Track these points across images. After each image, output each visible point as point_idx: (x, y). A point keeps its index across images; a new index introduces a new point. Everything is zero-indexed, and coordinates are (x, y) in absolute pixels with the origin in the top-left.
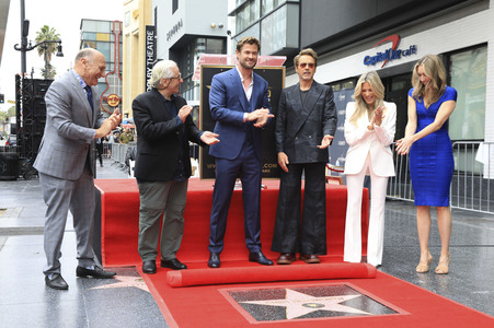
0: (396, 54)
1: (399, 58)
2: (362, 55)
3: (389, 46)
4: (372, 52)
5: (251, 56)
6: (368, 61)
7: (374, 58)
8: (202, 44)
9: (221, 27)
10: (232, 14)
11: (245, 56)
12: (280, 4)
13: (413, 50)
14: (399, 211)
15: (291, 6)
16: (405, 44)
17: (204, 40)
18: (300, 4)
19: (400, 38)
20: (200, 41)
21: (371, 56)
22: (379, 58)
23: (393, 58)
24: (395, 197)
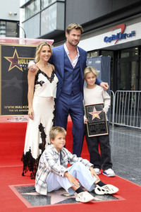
0: (123, 36)
1: (125, 38)
2: (103, 36)
3: (119, 31)
4: (109, 34)
5: (76, 38)
6: (106, 40)
7: (110, 38)
8: (4, 25)
9: (16, 14)
10: (22, 7)
11: (73, 37)
12: (53, 2)
13: (133, 34)
14: (124, 133)
15: (60, 4)
16: (129, 30)
17: (5, 23)
18: (65, 2)
19: (125, 26)
20: (2, 23)
21: (109, 36)
22: (113, 38)
23: (122, 38)
24: (122, 124)
